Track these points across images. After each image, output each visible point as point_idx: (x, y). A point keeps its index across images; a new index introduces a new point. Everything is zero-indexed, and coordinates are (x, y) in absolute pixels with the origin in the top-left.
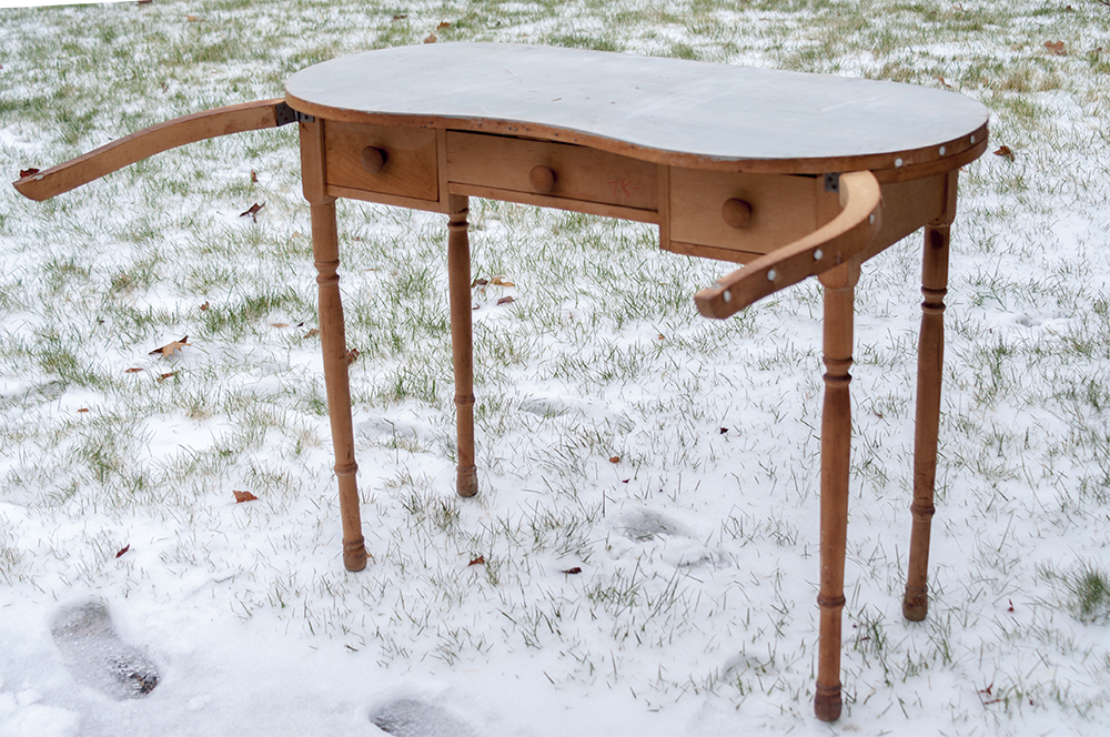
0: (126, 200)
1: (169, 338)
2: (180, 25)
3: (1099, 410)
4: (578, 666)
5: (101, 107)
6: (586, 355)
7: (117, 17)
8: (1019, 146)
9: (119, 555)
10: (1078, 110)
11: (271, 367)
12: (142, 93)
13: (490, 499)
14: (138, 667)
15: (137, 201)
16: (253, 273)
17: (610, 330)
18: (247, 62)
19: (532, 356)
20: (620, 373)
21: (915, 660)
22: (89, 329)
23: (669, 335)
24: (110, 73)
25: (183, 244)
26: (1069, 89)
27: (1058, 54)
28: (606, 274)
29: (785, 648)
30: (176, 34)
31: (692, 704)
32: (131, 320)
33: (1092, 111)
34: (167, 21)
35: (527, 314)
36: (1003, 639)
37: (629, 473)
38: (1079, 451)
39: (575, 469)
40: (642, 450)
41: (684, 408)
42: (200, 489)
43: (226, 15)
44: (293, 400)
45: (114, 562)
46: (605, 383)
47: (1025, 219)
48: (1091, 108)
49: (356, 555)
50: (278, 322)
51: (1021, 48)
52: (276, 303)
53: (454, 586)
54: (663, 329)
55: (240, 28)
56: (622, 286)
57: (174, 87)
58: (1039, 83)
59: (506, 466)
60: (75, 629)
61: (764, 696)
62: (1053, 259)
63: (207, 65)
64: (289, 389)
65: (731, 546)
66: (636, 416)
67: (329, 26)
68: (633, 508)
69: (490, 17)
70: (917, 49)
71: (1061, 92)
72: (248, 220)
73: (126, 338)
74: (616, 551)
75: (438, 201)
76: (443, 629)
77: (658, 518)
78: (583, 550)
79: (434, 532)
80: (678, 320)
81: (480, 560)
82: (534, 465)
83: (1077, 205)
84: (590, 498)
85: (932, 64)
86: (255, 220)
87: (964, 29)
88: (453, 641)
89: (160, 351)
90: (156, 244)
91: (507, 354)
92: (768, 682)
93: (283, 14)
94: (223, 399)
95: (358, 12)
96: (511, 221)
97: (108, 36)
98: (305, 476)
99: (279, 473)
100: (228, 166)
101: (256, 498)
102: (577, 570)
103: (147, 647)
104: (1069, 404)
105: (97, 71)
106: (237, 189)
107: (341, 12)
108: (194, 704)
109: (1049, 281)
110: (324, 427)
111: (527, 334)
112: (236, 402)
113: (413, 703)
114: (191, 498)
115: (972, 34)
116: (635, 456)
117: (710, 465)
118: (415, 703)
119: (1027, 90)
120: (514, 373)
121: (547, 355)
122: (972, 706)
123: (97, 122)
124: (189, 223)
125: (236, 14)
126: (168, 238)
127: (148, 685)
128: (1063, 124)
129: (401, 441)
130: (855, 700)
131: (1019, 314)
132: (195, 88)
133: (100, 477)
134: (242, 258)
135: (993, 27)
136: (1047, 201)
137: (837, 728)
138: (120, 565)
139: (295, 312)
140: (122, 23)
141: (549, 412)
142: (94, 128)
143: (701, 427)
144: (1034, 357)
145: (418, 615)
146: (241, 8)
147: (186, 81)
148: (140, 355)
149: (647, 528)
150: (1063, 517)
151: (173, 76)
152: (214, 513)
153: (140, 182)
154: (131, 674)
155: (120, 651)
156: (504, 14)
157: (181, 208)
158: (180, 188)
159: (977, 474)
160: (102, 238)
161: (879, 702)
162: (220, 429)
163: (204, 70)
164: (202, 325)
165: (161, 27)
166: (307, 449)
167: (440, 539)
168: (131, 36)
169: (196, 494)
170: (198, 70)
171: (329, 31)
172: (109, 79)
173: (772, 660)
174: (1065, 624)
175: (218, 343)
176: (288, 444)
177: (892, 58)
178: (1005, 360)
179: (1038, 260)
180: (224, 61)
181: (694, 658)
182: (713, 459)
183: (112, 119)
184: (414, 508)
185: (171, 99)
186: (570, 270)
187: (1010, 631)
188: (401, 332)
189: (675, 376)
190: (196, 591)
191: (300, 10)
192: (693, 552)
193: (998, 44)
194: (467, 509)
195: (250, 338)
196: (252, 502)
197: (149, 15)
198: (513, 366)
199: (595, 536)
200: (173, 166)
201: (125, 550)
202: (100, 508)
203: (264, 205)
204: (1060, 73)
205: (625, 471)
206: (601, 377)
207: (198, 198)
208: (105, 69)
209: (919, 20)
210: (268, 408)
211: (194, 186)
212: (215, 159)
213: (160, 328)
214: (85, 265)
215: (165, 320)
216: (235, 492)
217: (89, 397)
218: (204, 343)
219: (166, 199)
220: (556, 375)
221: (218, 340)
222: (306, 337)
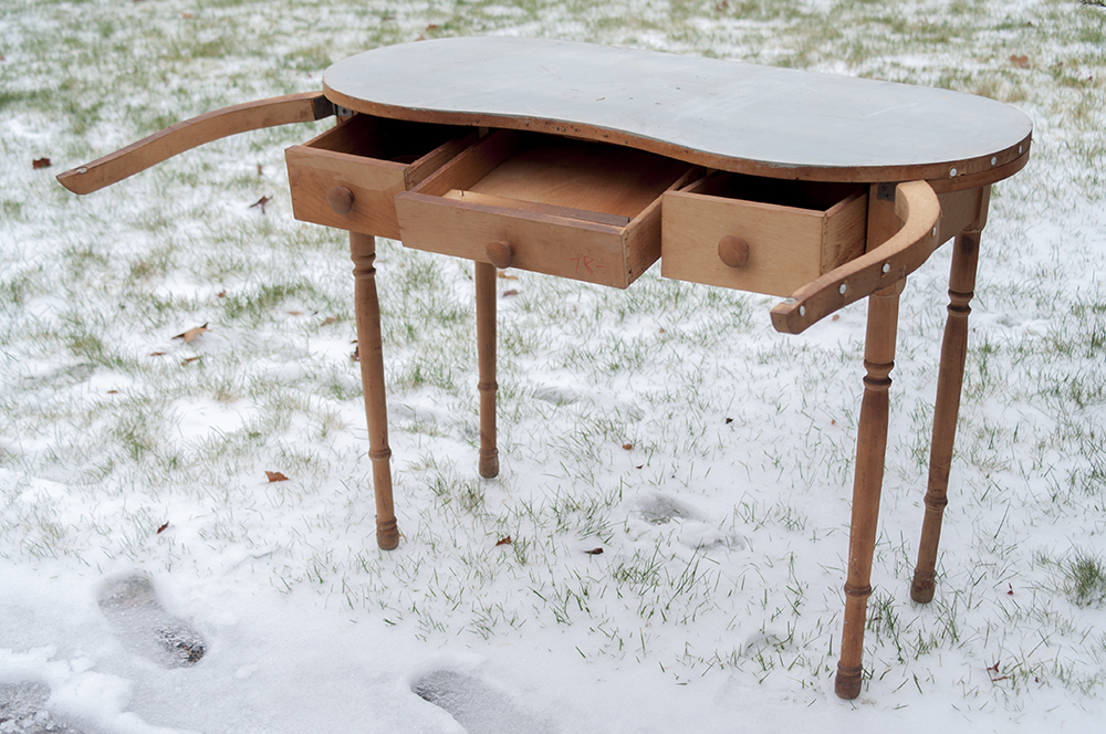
0: (137, 190)
1: (189, 325)
2: (175, 22)
3: (1082, 406)
4: (609, 640)
5: (105, 100)
6: (593, 346)
7: (113, 13)
9: (160, 531)
10: (1044, 122)
11: (289, 353)
12: (145, 87)
13: (512, 482)
14: (185, 637)
15: (148, 190)
16: (266, 262)
17: (612, 323)
18: (244, 59)
19: (540, 346)
20: (626, 364)
21: (926, 639)
22: (111, 314)
23: (670, 329)
24: (112, 67)
25: (197, 233)
26: (1034, 101)
27: (1023, 67)
29: (803, 627)
30: (172, 30)
31: (719, 678)
32: (152, 306)
33: (1057, 123)
34: (162, 18)
35: (532, 307)
36: (1006, 620)
37: (643, 460)
38: (1066, 445)
39: (590, 455)
40: (653, 438)
41: (690, 399)
42: (233, 468)
43: (219, 13)
44: (314, 386)
45: (154, 539)
46: (612, 373)
48: (1056, 120)
49: (389, 535)
50: (294, 310)
51: (987, 61)
52: (291, 292)
53: (485, 565)
54: (663, 323)
55: (234, 25)
57: (175, 82)
58: (1006, 96)
59: (525, 451)
60: (121, 600)
61: (785, 671)
62: (1029, 263)
63: (206, 61)
64: (310, 375)
65: (744, 530)
66: (645, 406)
67: (321, 25)
68: (647, 492)
69: (476, 21)
70: (888, 59)
71: (1027, 105)
72: (258, 211)
73: (148, 323)
74: (634, 533)
76: (477, 605)
77: (671, 502)
78: (603, 532)
79: (461, 514)
80: (677, 314)
81: (507, 541)
82: (551, 451)
83: (1049, 213)
84: (608, 483)
85: (903, 75)
86: (264, 212)
87: (931, 41)
88: (488, 617)
89: (182, 336)
90: (170, 233)
91: (517, 345)
92: (789, 658)
93: (275, 14)
94: (247, 382)
95: (347, 12)
97: (107, 31)
98: (333, 458)
99: (307, 455)
100: (234, 158)
101: (286, 479)
102: (599, 551)
103: (192, 618)
104: (1054, 401)
105: (98, 64)
106: (245, 181)
107: (331, 12)
108: (241, 673)
109: (1027, 284)
111: (534, 326)
112: (261, 386)
113: (451, 674)
114: (225, 478)
115: (939, 47)
116: (647, 444)
117: (718, 454)
118: (452, 674)
120: (525, 362)
121: (555, 346)
122: (981, 681)
123: (103, 113)
124: (199, 214)
125: (231, 11)
126: (181, 227)
127: (195, 655)
129: (422, 425)
130: (872, 677)
131: (1000, 314)
132: (196, 84)
133: (135, 456)
134: (255, 249)
135: (959, 40)
136: (1020, 208)
137: (856, 703)
138: (162, 541)
139: (310, 301)
140: (118, 18)
141: (561, 400)
142: (100, 120)
143: (707, 417)
144: (1018, 355)
145: (452, 592)
146: (234, 6)
147: (186, 76)
148: (163, 340)
149: (663, 511)
150: (1054, 507)
151: (173, 71)
152: (248, 492)
154: (178, 644)
155: (165, 621)
156: (489, 18)
157: (191, 199)
158: (190, 180)
159: (971, 465)
160: (117, 227)
161: (895, 678)
162: (243, 415)
163: (203, 65)
164: (221, 312)
165: (157, 23)
166: (333, 434)
167: (467, 519)
168: (130, 32)
169: (229, 473)
170: (197, 65)
171: (321, 30)
172: (111, 72)
173: (791, 638)
174: (1062, 607)
175: (237, 329)
176: (314, 427)
178: (990, 358)
179: (1015, 263)
180: (221, 57)
181: (718, 635)
182: (721, 447)
183: (117, 111)
184: (440, 490)
185: (173, 93)
187: (1011, 613)
188: (415, 323)
189: (678, 368)
190: (236, 566)
191: (291, 9)
192: (709, 535)
193: (964, 56)
194: (491, 492)
195: (268, 326)
196: (284, 482)
197: (144, 11)
198: (523, 356)
199: (614, 519)
201: (164, 527)
202: (138, 486)
203: (271, 198)
204: (1025, 86)
205: (638, 458)
206: (608, 368)
207: (208, 190)
208: (105, 62)
209: (887, 31)
210: (292, 393)
211: (203, 177)
212: (221, 152)
213: (181, 314)
214: (103, 252)
215: (184, 305)
216: (267, 473)
217: (118, 380)
218: (224, 330)
219: (176, 189)
220: (565, 366)
221: (239, 326)
222: (322, 325)
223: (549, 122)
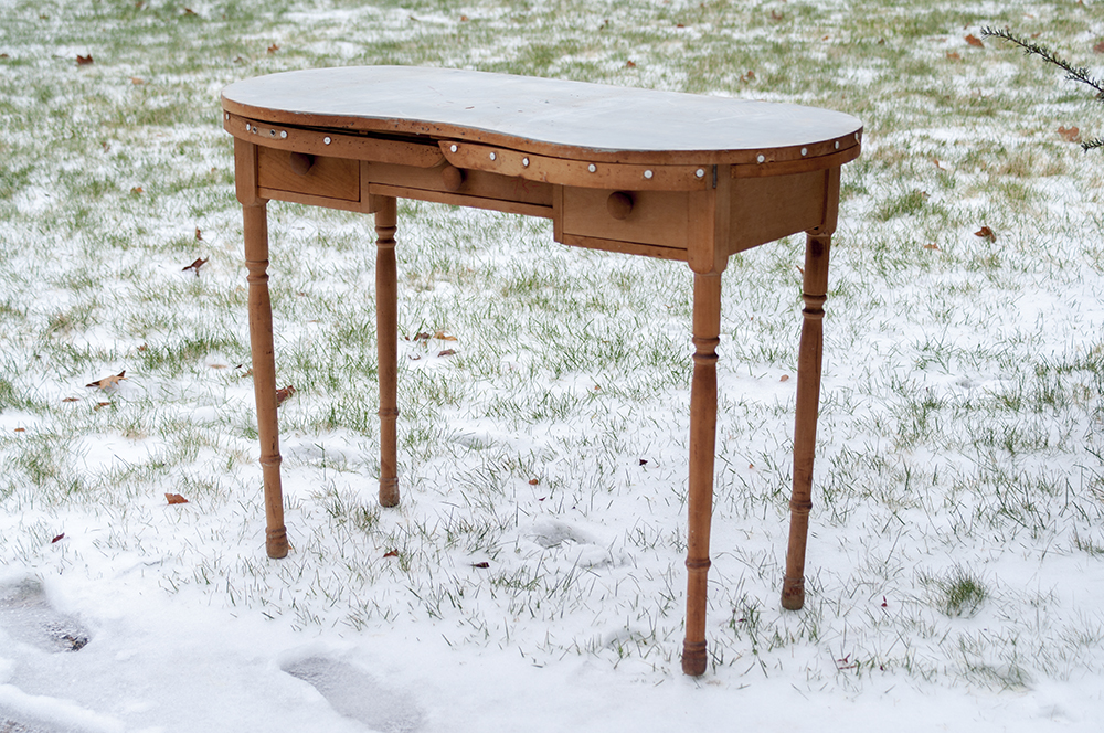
0: (63, 252)
1: (105, 372)
2: (124, 87)
3: (1013, 454)
4: (475, 632)
5: (37, 164)
6: (520, 399)
7: (53, 78)
8: (1003, 227)
9: (55, 540)
10: (1077, 195)
11: (206, 400)
12: (82, 152)
13: (410, 510)
14: (71, 631)
15: (75, 253)
16: (193, 319)
17: (546, 380)
18: (196, 126)
19: (466, 399)
20: (550, 415)
21: (784, 636)
22: (25, 363)
23: (606, 386)
24: (47, 132)
25: (125, 293)
26: (1073, 175)
27: (1072, 140)
28: (552, 333)
29: (667, 625)
30: (119, 96)
31: (574, 662)
32: (68, 357)
33: (1091, 197)
34: (110, 83)
35: (466, 364)
36: (871, 626)
37: (545, 493)
38: (984, 487)
39: (494, 488)
40: (561, 474)
41: (607, 443)
42: (133, 492)
43: (174, 79)
44: (228, 428)
45: (48, 548)
46: (534, 422)
47: (990, 295)
48: (1091, 194)
49: (278, 544)
50: (216, 363)
51: (1032, 133)
52: (215, 346)
53: (368, 570)
54: (600, 380)
55: (190, 92)
56: (565, 342)
57: (116, 148)
58: (1042, 169)
59: (429, 484)
60: (11, 602)
61: (640, 659)
62: (1009, 330)
63: (152, 128)
64: (225, 418)
66: (560, 449)
68: (544, 520)
70: (918, 132)
71: (1063, 178)
72: (191, 274)
73: (63, 371)
74: (524, 553)
75: (359, 201)
76: (354, 602)
78: (493, 549)
79: (353, 531)
80: (616, 372)
81: (394, 553)
82: (456, 484)
83: (1048, 283)
85: (929, 148)
86: (197, 275)
87: (975, 114)
88: (363, 611)
89: (97, 384)
90: (95, 291)
91: (440, 396)
92: (646, 649)
94: (157, 422)
96: (461, 283)
97: (45, 96)
98: (235, 487)
99: (209, 481)
100: (172, 224)
101: (186, 501)
102: (485, 565)
103: (79, 615)
104: (985, 449)
105: (32, 130)
106: (180, 245)
108: (121, 656)
109: (997, 347)
110: (255, 448)
111: (463, 381)
112: (171, 427)
114: (125, 499)
115: (982, 120)
116: (552, 478)
117: (624, 490)
119: (1028, 175)
120: (447, 412)
121: (481, 398)
122: (827, 670)
123: (32, 178)
124: (129, 275)
125: (186, 78)
126: (106, 286)
127: (79, 644)
128: (1056, 208)
129: (327, 461)
130: (722, 663)
131: (960, 376)
132: (139, 150)
133: (36, 481)
134: (182, 306)
135: (1008, 113)
136: (1018, 278)
137: (702, 683)
138: (55, 549)
139: (234, 355)
140: (59, 83)
141: (475, 445)
142: (30, 184)
143: (621, 459)
144: (964, 410)
145: (332, 591)
146: (192, 72)
147: (129, 142)
148: (77, 386)
149: (557, 538)
150: (953, 538)
151: (115, 137)
152: (146, 512)
153: (78, 236)
154: (63, 636)
155: (54, 618)
157: (118, 260)
158: (122, 243)
159: (880, 503)
160: (40, 285)
161: (743, 665)
162: (154, 447)
163: (149, 132)
164: (140, 363)
165: (102, 88)
166: (238, 466)
167: (359, 536)
168: (70, 97)
169: (129, 495)
170: (142, 133)
172: (46, 137)
173: (653, 634)
174: (931, 616)
175: (155, 379)
176: (220, 460)
177: (888, 140)
178: (932, 413)
179: (995, 331)
180: (170, 124)
181: (580, 628)
183: (48, 176)
184: (337, 512)
185: (112, 159)
186: (515, 329)
187: (877, 619)
188: (337, 374)
189: (603, 418)
190: (126, 572)
192: (596, 556)
193: (1008, 129)
194: (388, 518)
195: (188, 376)
196: (184, 505)
197: (89, 76)
198: (446, 405)
199: (505, 539)
200: (113, 222)
201: (60, 537)
202: (37, 504)
203: (207, 259)
204: (1067, 159)
205: (542, 490)
206: (531, 417)
207: (139, 252)
208: (40, 128)
209: (929, 105)
210: (203, 431)
211: (135, 240)
212: (158, 217)
213: (98, 364)
214: (22, 308)
215: (103, 357)
216: (166, 495)
217: (27, 419)
218: (141, 379)
219: (105, 252)
220: (487, 415)
221: (156, 377)
222: (244, 376)
223: (415, 123)
